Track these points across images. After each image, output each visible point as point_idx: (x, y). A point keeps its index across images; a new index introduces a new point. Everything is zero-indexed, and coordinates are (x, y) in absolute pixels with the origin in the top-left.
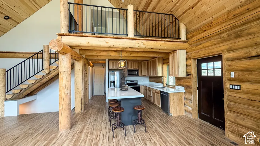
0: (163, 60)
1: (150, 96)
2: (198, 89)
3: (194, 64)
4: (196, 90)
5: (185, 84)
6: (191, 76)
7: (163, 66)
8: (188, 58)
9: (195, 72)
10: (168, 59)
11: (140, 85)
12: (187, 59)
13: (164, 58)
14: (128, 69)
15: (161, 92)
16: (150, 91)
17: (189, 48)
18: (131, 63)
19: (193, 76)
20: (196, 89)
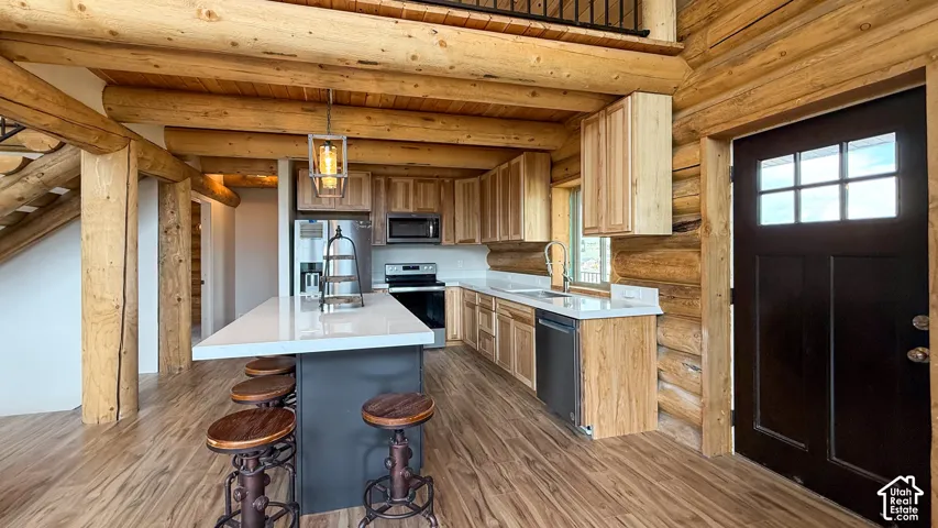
0: (553, 165)
1: (489, 336)
2: (738, 296)
3: (716, 164)
4: (725, 306)
5: (663, 271)
6: (700, 231)
7: (549, 192)
8: (679, 137)
9: (722, 209)
10: (577, 157)
11: (443, 284)
12: (676, 144)
13: (557, 158)
14: (393, 210)
15: (541, 313)
16: (487, 310)
17: (692, 80)
18: (407, 185)
19: (708, 230)
20: (726, 296)
